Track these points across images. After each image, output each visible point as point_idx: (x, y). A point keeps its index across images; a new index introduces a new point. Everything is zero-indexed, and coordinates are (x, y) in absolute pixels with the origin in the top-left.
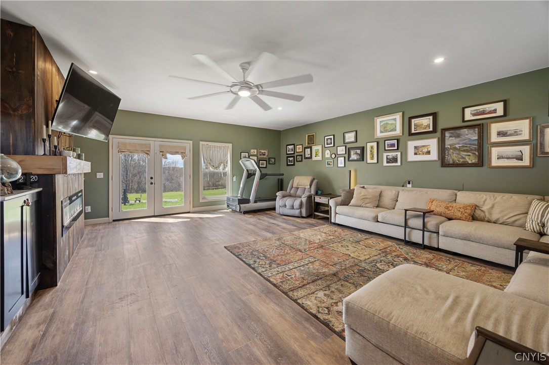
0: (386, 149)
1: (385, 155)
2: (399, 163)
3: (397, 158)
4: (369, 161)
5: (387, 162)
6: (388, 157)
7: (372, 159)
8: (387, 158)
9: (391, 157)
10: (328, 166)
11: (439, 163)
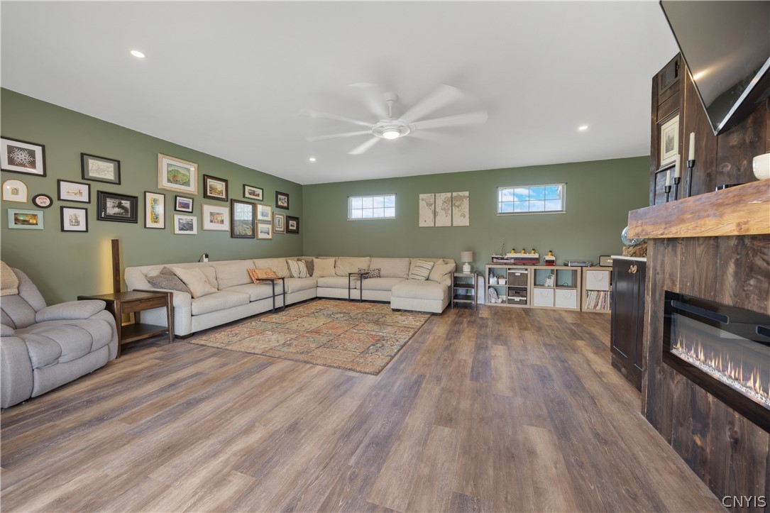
0: (178, 209)
1: (177, 217)
2: (195, 231)
3: (192, 225)
4: (150, 224)
5: (181, 229)
6: (181, 221)
7: (156, 222)
8: (179, 223)
9: (184, 222)
10: (20, 226)
11: (229, 234)
